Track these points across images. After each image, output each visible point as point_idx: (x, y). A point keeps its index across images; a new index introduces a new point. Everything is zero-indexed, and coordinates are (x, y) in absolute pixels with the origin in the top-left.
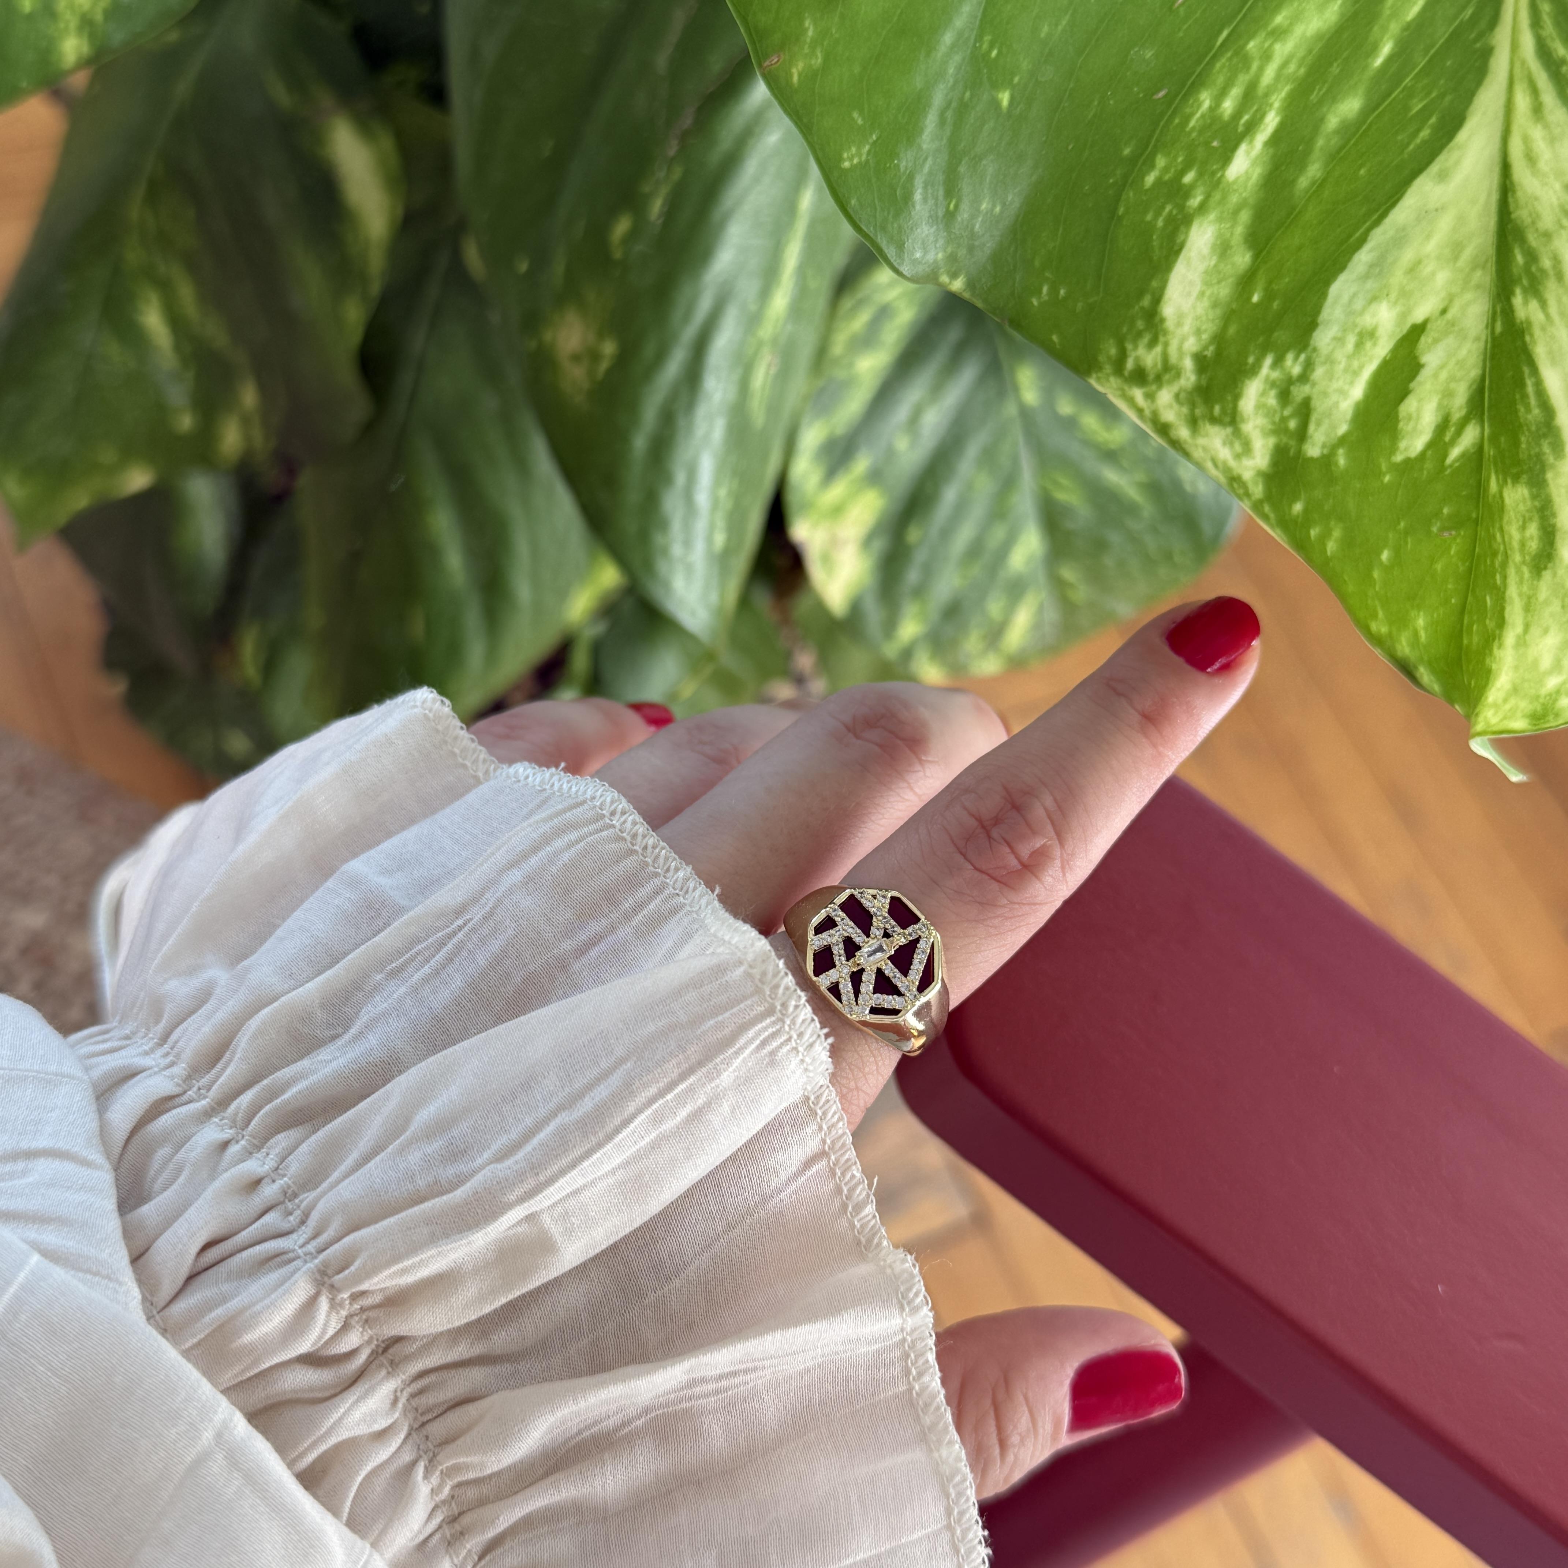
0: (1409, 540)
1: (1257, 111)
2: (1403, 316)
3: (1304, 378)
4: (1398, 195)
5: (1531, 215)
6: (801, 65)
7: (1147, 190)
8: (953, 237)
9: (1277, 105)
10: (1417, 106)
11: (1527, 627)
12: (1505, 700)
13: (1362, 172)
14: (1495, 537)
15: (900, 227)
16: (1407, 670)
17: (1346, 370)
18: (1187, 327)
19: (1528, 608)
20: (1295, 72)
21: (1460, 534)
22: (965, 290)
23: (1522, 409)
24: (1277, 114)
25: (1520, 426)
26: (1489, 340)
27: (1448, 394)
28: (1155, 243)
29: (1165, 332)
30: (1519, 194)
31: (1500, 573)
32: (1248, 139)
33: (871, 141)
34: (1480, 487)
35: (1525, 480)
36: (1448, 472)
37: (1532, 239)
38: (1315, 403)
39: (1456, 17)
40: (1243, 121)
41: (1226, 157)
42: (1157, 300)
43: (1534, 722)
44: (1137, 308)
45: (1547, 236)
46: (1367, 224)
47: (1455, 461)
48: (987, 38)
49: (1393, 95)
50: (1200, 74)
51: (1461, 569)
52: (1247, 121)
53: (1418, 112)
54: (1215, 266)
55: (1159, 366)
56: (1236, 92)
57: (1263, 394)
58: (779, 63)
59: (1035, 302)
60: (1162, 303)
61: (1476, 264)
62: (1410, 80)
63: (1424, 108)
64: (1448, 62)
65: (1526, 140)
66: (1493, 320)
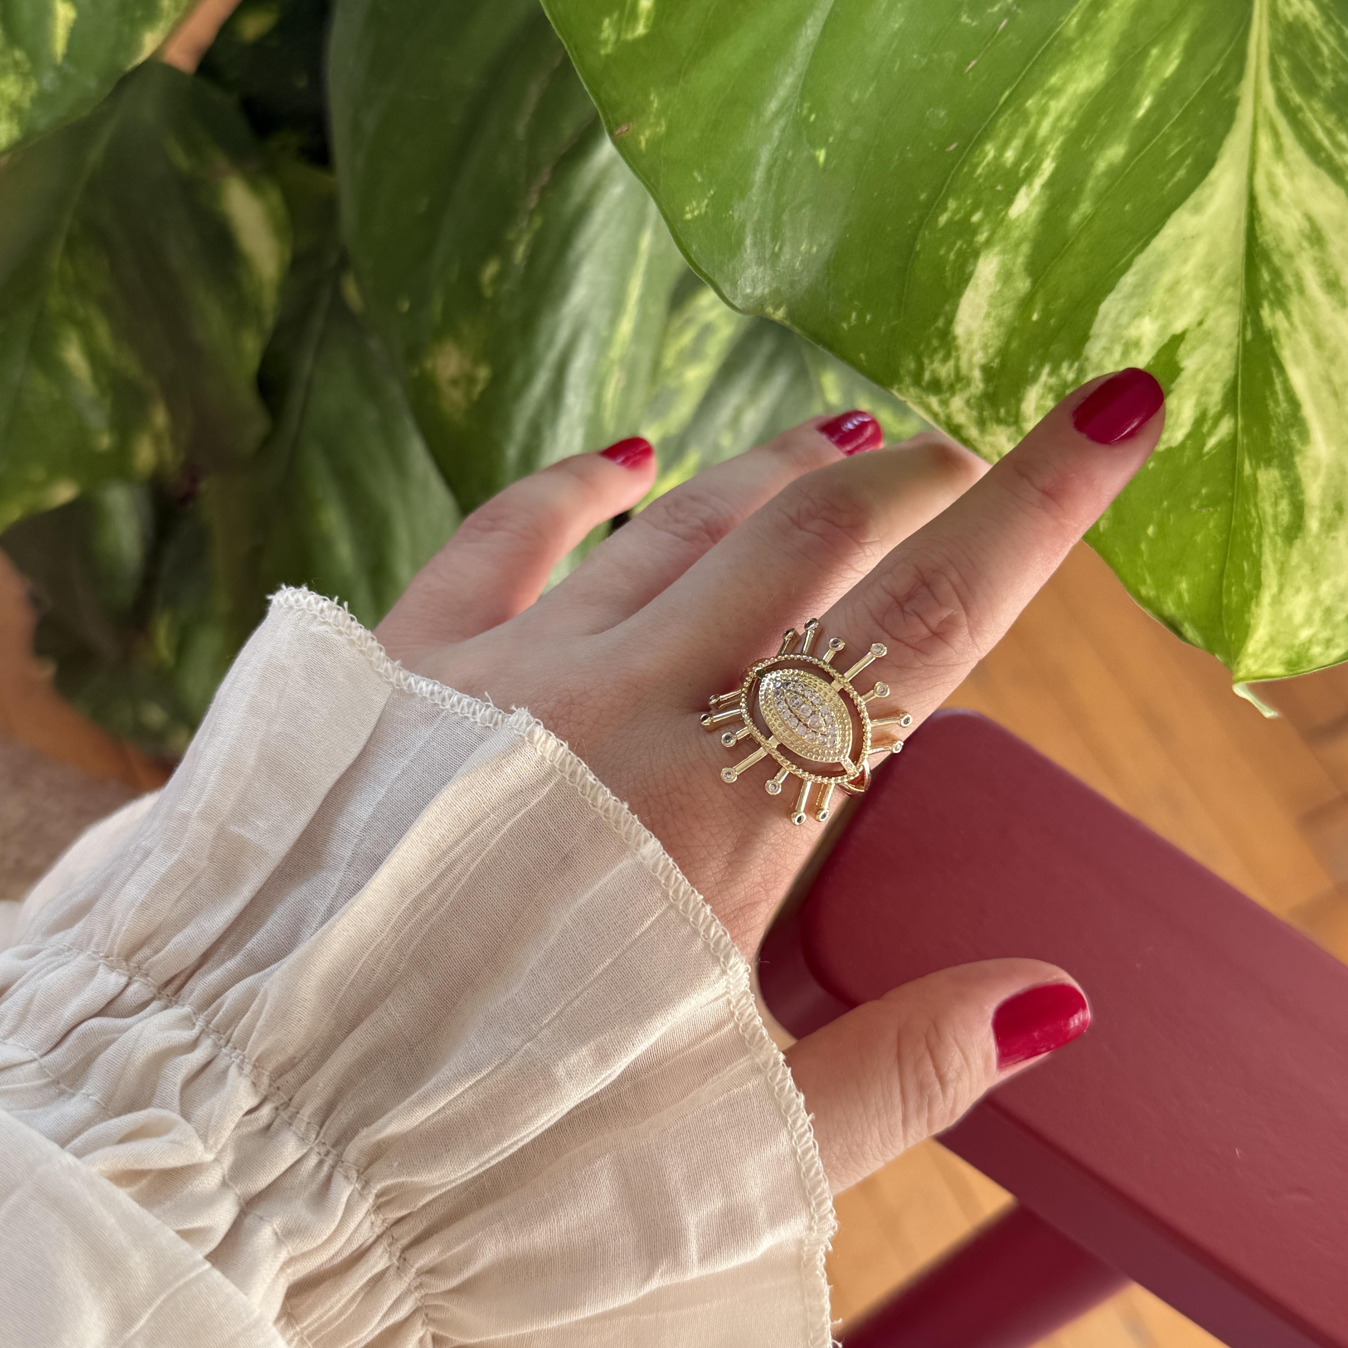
0: (1171, 517)
1: (1035, 159)
2: (1164, 328)
4: (1159, 226)
5: (1275, 238)
6: (647, 133)
7: (941, 229)
8: (777, 274)
9: (1052, 152)
10: (1174, 150)
11: (1281, 588)
12: (1264, 650)
13: (1127, 207)
14: (1249, 512)
15: (734, 268)
16: (1174, 627)
18: (976, 344)
19: (1282, 571)
20: (1067, 125)
21: (1216, 511)
22: (786, 319)
23: (1271, 404)
24: (1052, 161)
25: (1270, 418)
26: (1241, 346)
27: (1204, 392)
28: (947, 274)
29: (957, 348)
30: (1265, 222)
31: (1256, 542)
32: (1027, 183)
33: (709, 195)
34: (1234, 470)
35: (1276, 464)
36: (1205, 458)
37: (1277, 259)
39: (1207, 73)
40: (1023, 167)
41: (1009, 198)
42: (950, 321)
43: (1290, 668)
44: (932, 328)
45: (1289, 256)
46: (1133, 251)
47: (1212, 449)
48: (806, 105)
49: (1154, 142)
50: (985, 129)
51: (1219, 540)
52: (1027, 168)
53: (1174, 156)
54: (999, 291)
55: (952, 376)
56: (1017, 143)
57: (1042, 397)
58: (628, 132)
59: (845, 326)
60: (954, 324)
61: (1227, 282)
62: (1169, 128)
63: (1181, 151)
64: (1201, 113)
65: (1270, 176)
66: (1244, 329)
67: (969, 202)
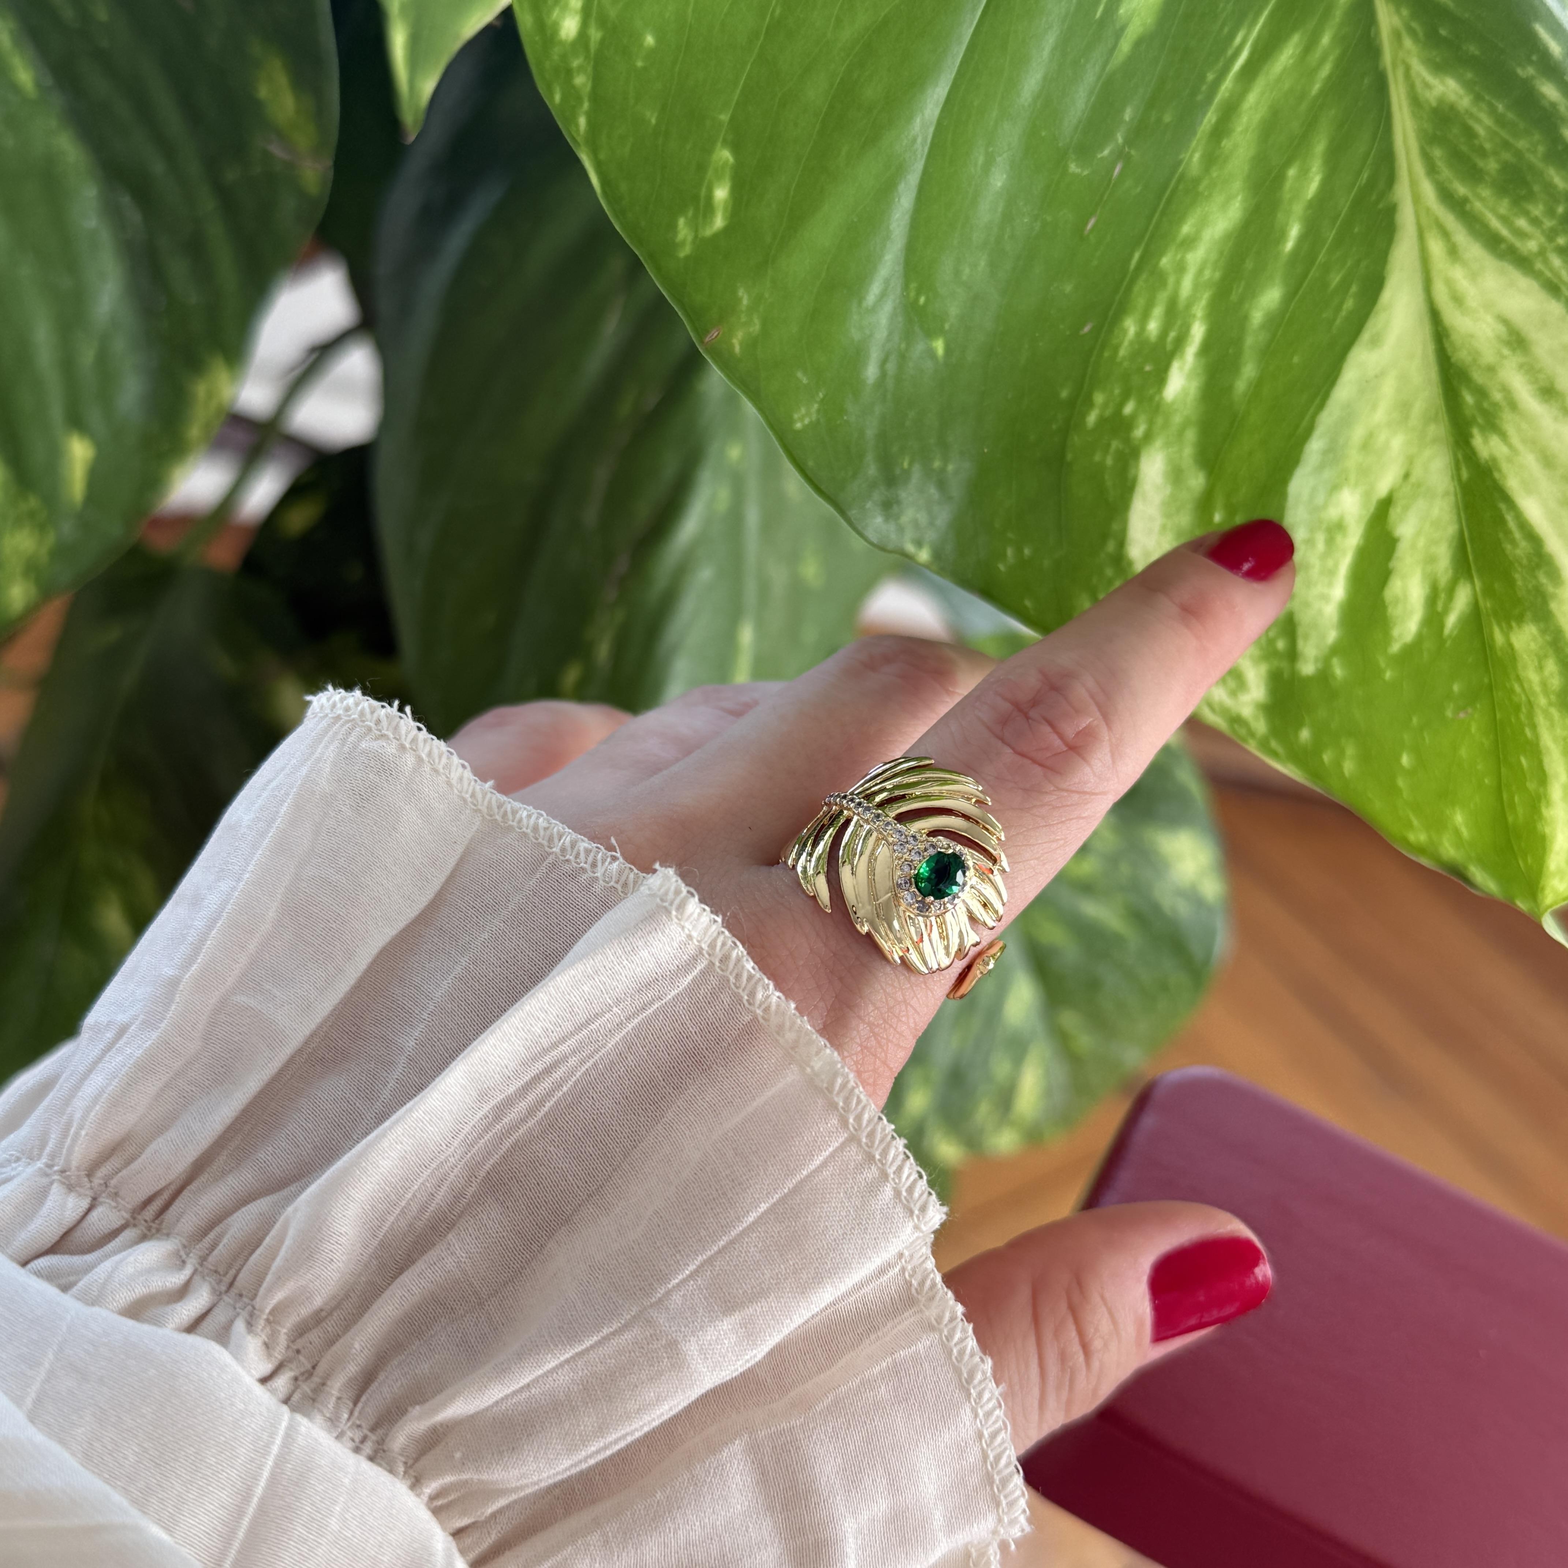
0: (1425, 735)
1: (1181, 325)
2: (1367, 494)
4: (1336, 373)
5: (1469, 353)
6: (740, 334)
7: (1090, 431)
9: (1200, 313)
10: (1336, 279)
13: (1296, 359)
14: (1512, 691)
15: (858, 488)
16: (1456, 872)
17: (1321, 573)
20: (1211, 278)
21: (1476, 708)
22: (931, 560)
23: (1508, 547)
24: (1202, 322)
25: (1511, 564)
26: (1459, 490)
27: (1431, 560)
28: (1108, 484)
30: (1454, 337)
31: (1529, 726)
32: (1178, 354)
33: (818, 399)
34: (1485, 647)
35: (1530, 618)
36: (1448, 644)
37: (1478, 377)
38: (1300, 617)
39: (1354, 185)
40: (1170, 338)
41: (1161, 381)
42: (1121, 543)
44: (1103, 555)
45: (1491, 369)
46: (1311, 411)
47: (1453, 630)
48: (913, 285)
49: (1310, 276)
50: (1120, 302)
51: (1487, 744)
52: (1174, 337)
53: (1336, 287)
54: (1171, 494)
56: (1158, 311)
58: (718, 338)
59: (1002, 567)
60: (1128, 546)
61: (1427, 419)
62: (1324, 256)
63: (1343, 280)
65: (1449, 283)
66: (1458, 469)
67: (1117, 391)
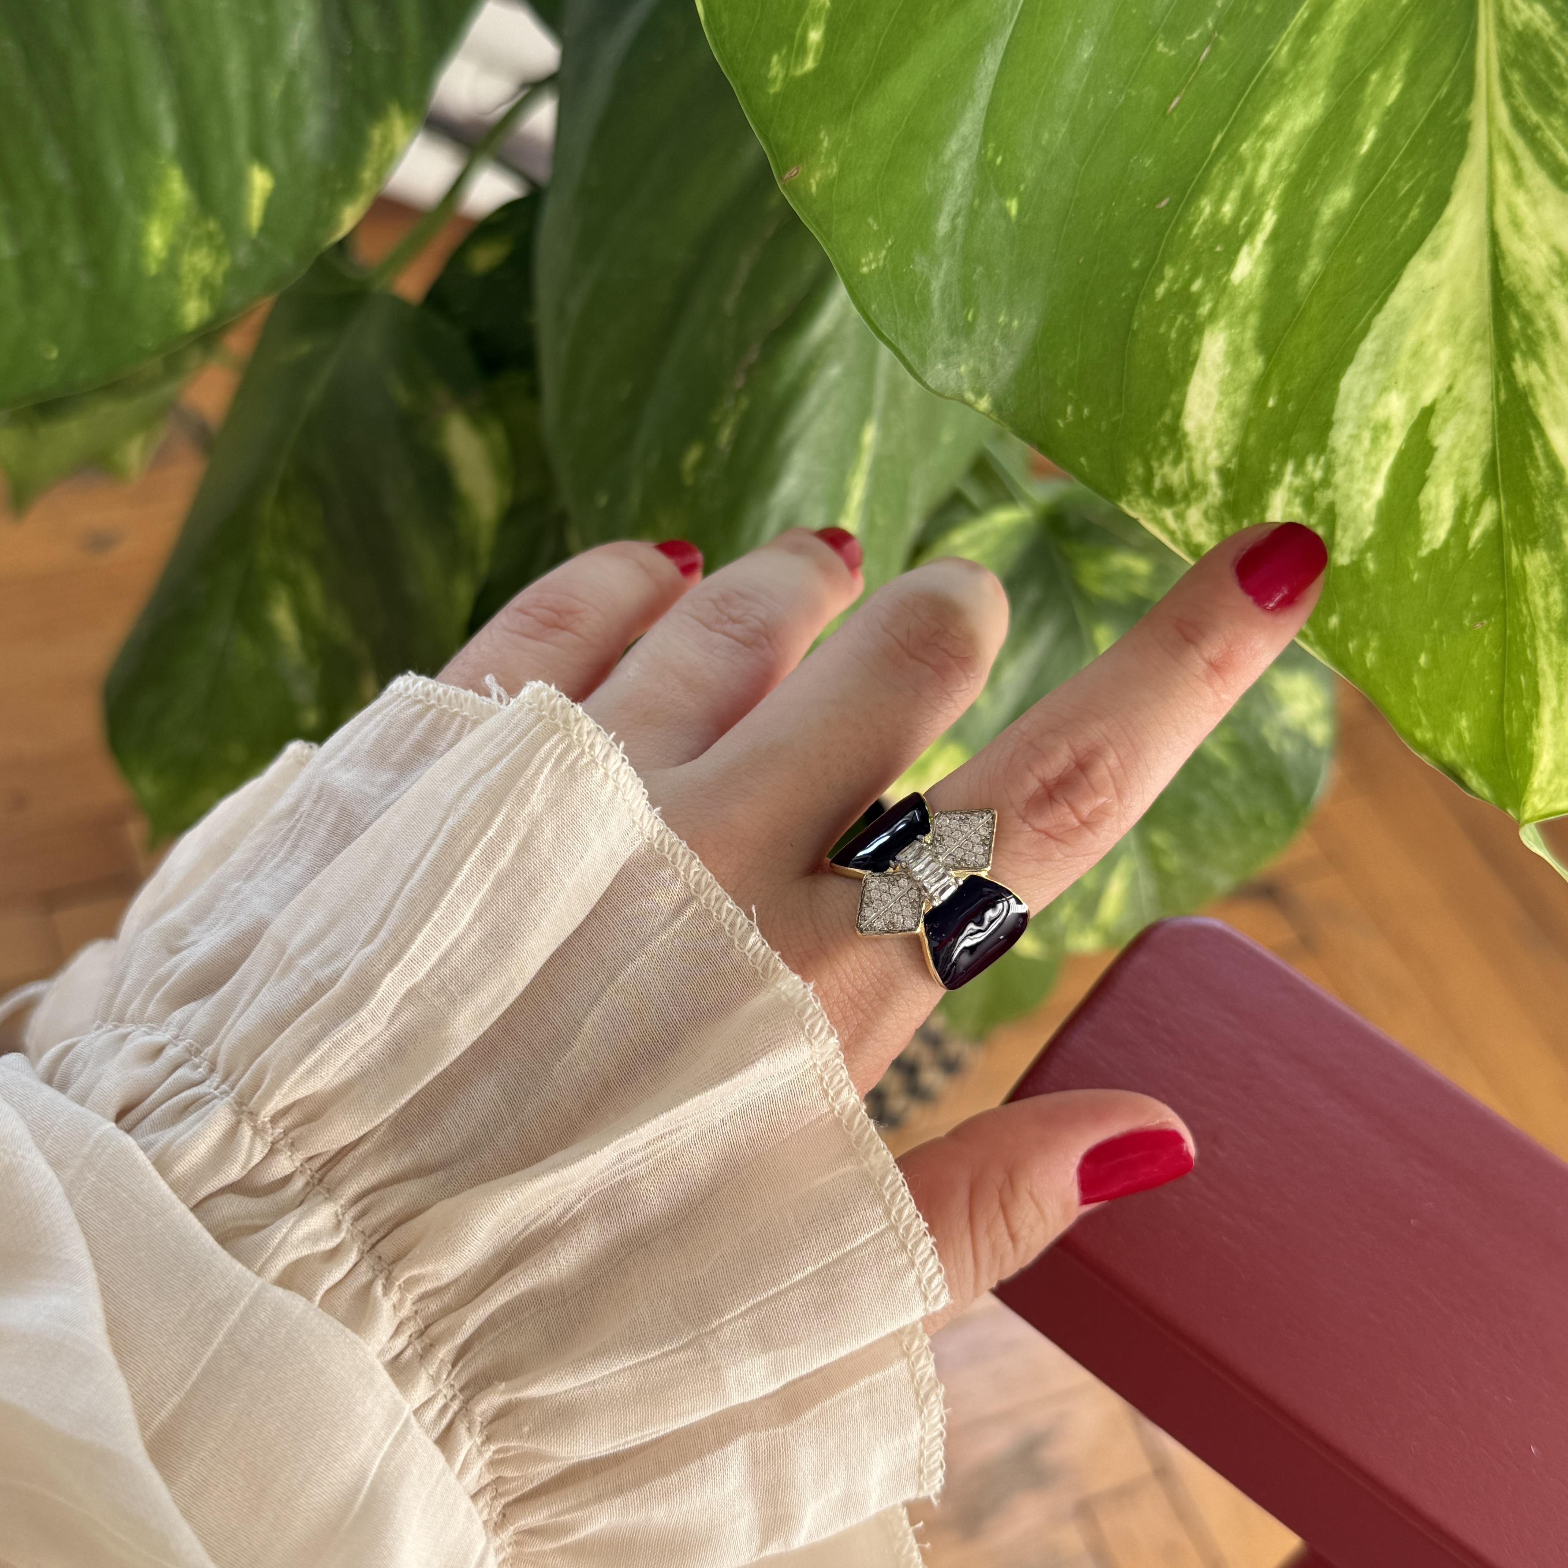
0: (1444, 639)
1: (1255, 212)
2: (1413, 401)
3: (1326, 483)
4: (1395, 279)
5: (1521, 279)
6: (818, 175)
7: (1159, 302)
8: (973, 349)
9: (1273, 203)
10: (1404, 188)
11: (1561, 699)
12: (1549, 782)
13: (1359, 260)
14: (1520, 610)
15: (920, 335)
16: (1455, 775)
17: (1365, 469)
18: (1209, 442)
19: (1560, 676)
20: (1287, 169)
21: (1491, 621)
22: (992, 411)
23: (1532, 473)
24: (1274, 212)
25: (1533, 489)
26: (1496, 411)
27: (1463, 473)
28: (1170, 356)
29: (1189, 448)
30: (1509, 260)
31: (1530, 646)
32: (1249, 240)
33: (886, 246)
34: (1503, 565)
35: (1543, 544)
36: (1472, 556)
37: (1526, 303)
38: (1340, 508)
39: (1432, 97)
40: (1242, 223)
41: (1231, 263)
42: (1178, 415)
44: (1159, 424)
45: (1540, 298)
46: (1369, 312)
47: (1477, 543)
48: (991, 145)
49: (1381, 181)
50: (1198, 182)
51: (1495, 657)
52: (1246, 223)
53: (1405, 195)
54: (1230, 374)
55: (1186, 483)
56: (1234, 195)
57: (1289, 503)
58: (797, 176)
59: (1061, 424)
60: (1183, 417)
61: (1475, 337)
62: (1396, 164)
63: (1412, 188)
64: (1430, 141)
65: (1511, 207)
66: (1497, 389)
67: (1187, 268)
